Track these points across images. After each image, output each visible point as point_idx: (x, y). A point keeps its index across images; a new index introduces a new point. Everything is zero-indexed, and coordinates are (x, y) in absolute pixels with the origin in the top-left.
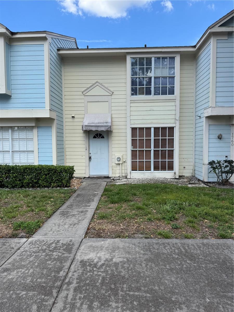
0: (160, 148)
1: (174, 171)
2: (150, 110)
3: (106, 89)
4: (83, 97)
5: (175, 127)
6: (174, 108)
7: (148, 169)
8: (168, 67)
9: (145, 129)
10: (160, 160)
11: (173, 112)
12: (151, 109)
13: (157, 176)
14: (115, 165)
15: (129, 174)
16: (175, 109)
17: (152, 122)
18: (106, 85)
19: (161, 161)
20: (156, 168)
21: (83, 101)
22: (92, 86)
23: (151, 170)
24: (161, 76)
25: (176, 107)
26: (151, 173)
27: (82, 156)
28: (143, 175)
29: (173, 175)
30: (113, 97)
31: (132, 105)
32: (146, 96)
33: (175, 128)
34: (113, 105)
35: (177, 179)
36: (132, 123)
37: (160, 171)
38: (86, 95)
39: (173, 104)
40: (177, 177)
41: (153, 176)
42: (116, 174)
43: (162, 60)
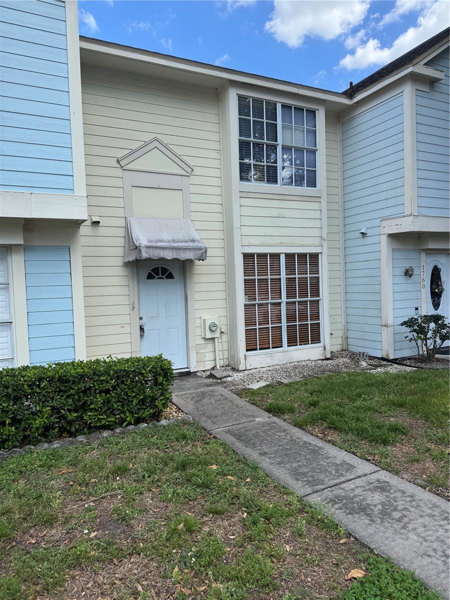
0: (298, 297)
1: (321, 344)
2: (278, 216)
3: (178, 159)
4: (119, 173)
5: (321, 253)
6: (317, 215)
7: (278, 344)
8: (305, 129)
9: (270, 256)
10: (298, 323)
11: (317, 224)
12: (280, 214)
13: (294, 357)
14: (202, 341)
15: (243, 361)
16: (321, 216)
17: (282, 243)
18: (178, 151)
19: (299, 325)
20: (292, 342)
21: (119, 183)
22: (144, 148)
23: (282, 347)
24: (294, 145)
25: (321, 213)
26: (283, 352)
27: (123, 327)
28: (270, 358)
29: (322, 352)
30: (193, 180)
31: (245, 202)
32: (267, 185)
33: (320, 255)
34: (194, 198)
35: (328, 359)
36: (245, 243)
37: (298, 347)
38: (128, 167)
39: (315, 206)
40: (329, 356)
41: (288, 359)
42: (205, 364)
43: (294, 112)
